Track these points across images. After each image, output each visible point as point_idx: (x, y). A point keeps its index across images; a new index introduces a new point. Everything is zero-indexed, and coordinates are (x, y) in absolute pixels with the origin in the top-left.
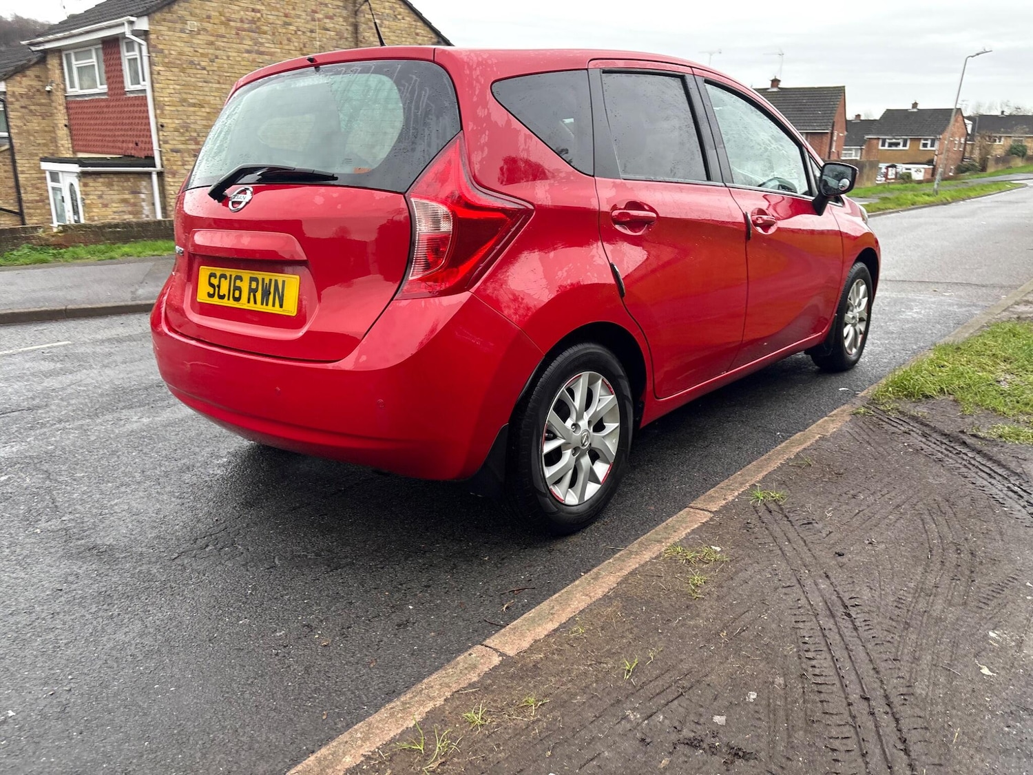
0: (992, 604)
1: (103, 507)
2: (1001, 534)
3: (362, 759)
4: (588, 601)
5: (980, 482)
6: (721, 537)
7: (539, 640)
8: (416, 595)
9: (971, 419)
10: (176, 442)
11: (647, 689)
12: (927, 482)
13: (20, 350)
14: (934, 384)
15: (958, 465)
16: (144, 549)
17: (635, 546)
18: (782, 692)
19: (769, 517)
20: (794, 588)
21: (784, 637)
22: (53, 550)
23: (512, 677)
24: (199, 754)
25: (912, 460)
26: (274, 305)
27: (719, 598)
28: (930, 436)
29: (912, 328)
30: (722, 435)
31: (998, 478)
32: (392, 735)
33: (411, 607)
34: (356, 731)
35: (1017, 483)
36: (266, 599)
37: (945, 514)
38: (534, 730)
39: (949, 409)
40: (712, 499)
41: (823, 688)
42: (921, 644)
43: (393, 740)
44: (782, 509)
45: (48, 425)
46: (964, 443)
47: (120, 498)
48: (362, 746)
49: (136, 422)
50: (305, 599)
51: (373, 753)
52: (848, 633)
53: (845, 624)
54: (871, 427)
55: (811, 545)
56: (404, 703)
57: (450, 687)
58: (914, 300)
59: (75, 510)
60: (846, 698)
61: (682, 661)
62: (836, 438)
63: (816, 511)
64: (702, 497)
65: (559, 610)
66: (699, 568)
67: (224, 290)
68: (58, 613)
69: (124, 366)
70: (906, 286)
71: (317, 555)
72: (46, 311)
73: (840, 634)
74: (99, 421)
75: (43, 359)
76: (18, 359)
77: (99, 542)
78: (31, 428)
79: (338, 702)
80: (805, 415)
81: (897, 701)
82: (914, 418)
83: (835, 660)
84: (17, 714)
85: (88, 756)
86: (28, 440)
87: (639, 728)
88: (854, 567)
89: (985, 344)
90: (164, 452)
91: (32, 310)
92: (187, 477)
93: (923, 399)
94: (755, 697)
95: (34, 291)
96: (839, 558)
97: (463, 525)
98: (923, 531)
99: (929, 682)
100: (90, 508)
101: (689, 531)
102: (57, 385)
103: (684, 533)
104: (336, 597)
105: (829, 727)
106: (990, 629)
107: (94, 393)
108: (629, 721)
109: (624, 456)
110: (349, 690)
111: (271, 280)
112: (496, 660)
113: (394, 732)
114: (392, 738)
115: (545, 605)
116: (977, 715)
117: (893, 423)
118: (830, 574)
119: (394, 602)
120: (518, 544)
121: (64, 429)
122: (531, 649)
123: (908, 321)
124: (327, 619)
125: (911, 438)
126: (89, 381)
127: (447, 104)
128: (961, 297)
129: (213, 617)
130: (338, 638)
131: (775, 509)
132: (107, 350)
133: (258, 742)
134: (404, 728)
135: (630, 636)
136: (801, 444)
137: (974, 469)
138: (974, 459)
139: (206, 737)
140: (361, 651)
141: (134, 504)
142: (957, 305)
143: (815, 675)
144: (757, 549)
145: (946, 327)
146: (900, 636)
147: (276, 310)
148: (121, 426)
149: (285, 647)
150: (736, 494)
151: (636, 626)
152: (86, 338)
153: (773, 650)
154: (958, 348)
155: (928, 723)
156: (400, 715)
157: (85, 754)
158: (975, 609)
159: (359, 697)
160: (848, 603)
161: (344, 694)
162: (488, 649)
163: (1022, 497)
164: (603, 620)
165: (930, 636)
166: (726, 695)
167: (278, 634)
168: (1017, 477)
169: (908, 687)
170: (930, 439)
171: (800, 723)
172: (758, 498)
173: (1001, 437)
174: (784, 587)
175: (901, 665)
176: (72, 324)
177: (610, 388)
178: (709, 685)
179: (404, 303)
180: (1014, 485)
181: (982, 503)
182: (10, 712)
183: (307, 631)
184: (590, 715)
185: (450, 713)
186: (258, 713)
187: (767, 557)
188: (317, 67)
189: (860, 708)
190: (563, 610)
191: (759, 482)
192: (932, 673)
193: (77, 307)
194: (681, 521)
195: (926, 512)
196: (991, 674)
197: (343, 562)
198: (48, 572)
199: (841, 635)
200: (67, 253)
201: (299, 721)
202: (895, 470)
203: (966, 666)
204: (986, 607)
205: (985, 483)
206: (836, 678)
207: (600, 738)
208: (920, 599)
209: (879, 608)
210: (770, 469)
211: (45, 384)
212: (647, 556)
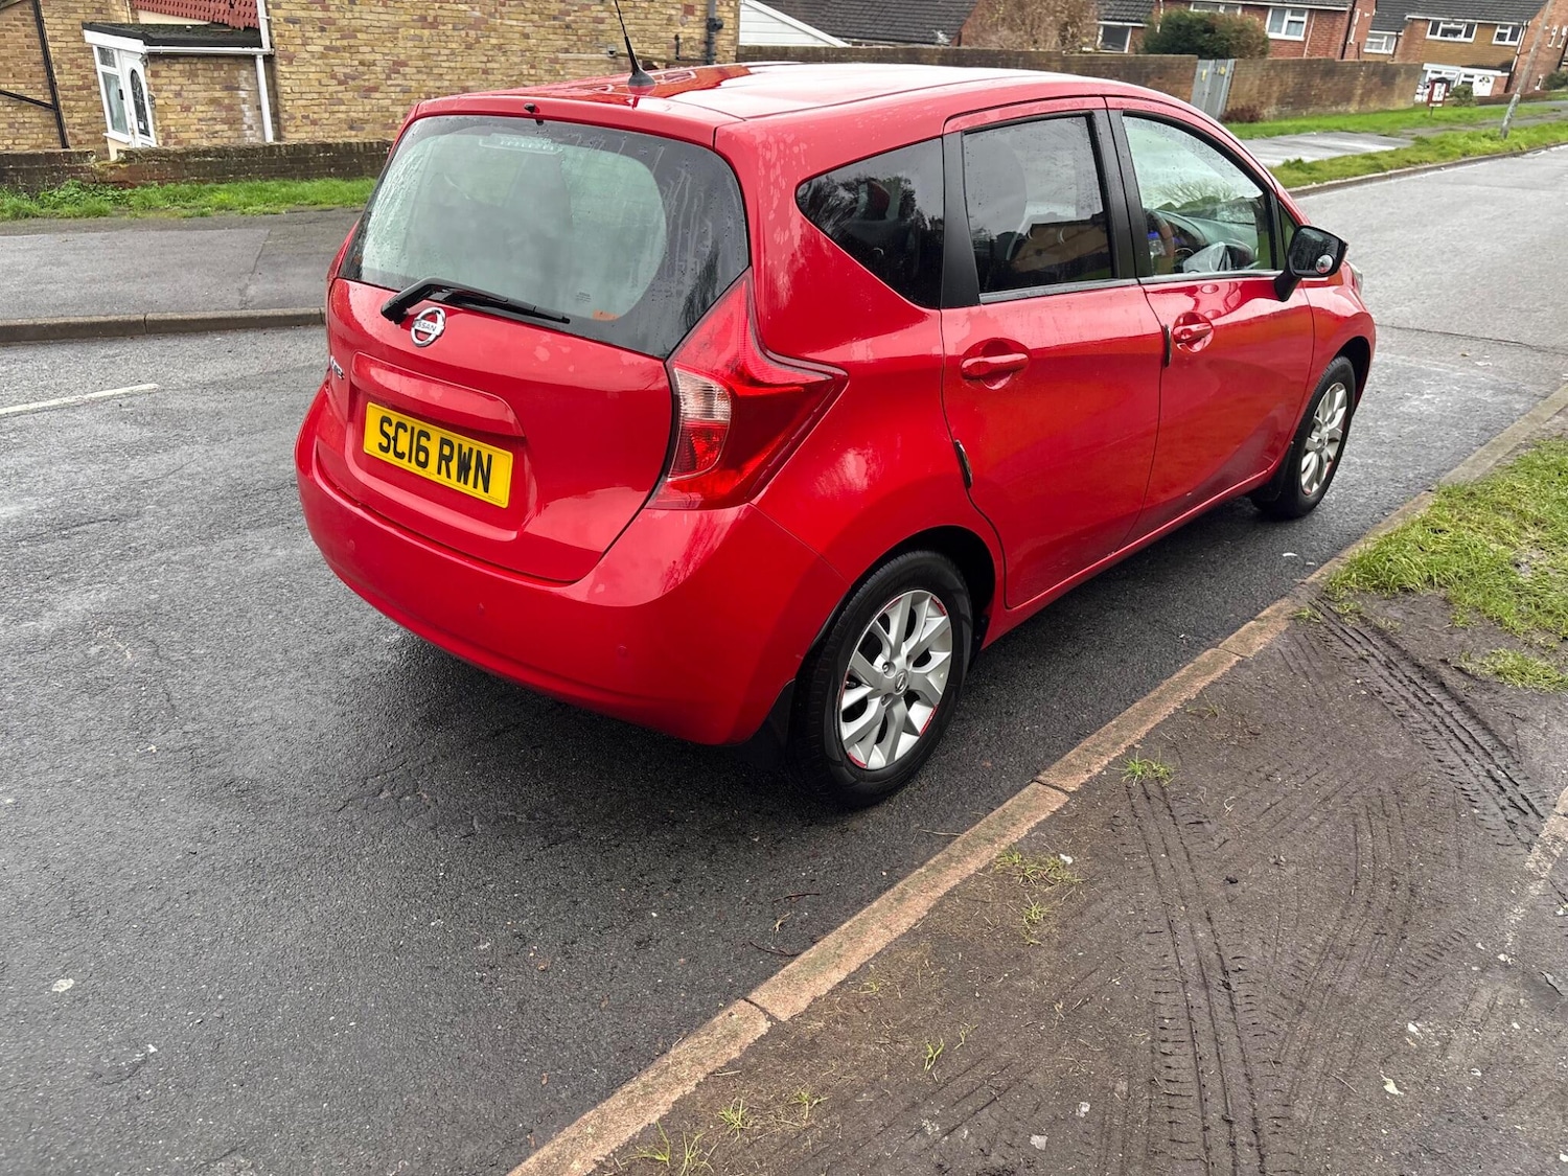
0: (1423, 977)
1: (237, 712)
2: (1460, 856)
3: (594, 1166)
4: (888, 937)
5: (1451, 759)
6: (1076, 842)
7: (820, 998)
8: (661, 895)
9: (1463, 636)
10: (327, 598)
11: (952, 1088)
12: (1375, 754)
13: (86, 397)
14: (1420, 569)
15: (1425, 726)
16: (299, 791)
17: (956, 847)
18: (1122, 1105)
19: (1145, 806)
20: (1162, 935)
21: (1137, 1016)
22: (177, 784)
23: (783, 1056)
24: (391, 1126)
25: (1360, 713)
26: (475, 486)
27: (1061, 946)
28: (1397, 666)
29: (1413, 435)
30: (1101, 634)
31: (1478, 752)
32: (630, 1135)
33: (654, 915)
34: (586, 1123)
35: (1502, 764)
36: (464, 888)
37: (1388, 816)
38: (806, 1140)
39: (1434, 614)
40: (1070, 769)
41: (1176, 1102)
42: (1314, 1040)
43: (632, 1143)
44: (1164, 794)
45: (145, 552)
46: (1442, 685)
47: (259, 697)
48: (594, 1146)
49: (268, 555)
50: (515, 892)
51: (608, 1158)
52: (1222, 1012)
53: (1221, 1000)
54: (1315, 644)
55: (1195, 861)
56: (645, 1086)
57: (702, 1064)
58: (1428, 375)
59: (200, 714)
60: (1203, 1118)
61: (1001, 1045)
62: (1260, 663)
63: (1212, 801)
64: (1057, 765)
65: (848, 950)
66: (1040, 892)
67: (403, 446)
68: (195, 892)
69: (241, 440)
70: (1421, 340)
71: (530, 817)
72: (116, 323)
73: (1210, 1015)
74: (215, 550)
75: (122, 419)
76: (84, 416)
77: (237, 773)
78: (122, 557)
79: (561, 1059)
80: (1226, 602)
81: (1266, 1125)
82: (1379, 632)
83: (1198, 1058)
84: (159, 1050)
85: (254, 1120)
86: (121, 579)
87: (936, 1146)
88: (1248, 903)
89: (1513, 488)
90: (312, 617)
91: (95, 319)
92: (345, 665)
93: (1400, 594)
94: (1087, 1110)
95: (93, 280)
96: (1230, 886)
97: (726, 779)
98: (1354, 847)
99: (1313, 1100)
100: (220, 713)
101: (1033, 824)
102: (148, 475)
103: (1025, 830)
104: (556, 891)
105: (1174, 1161)
106: (1410, 1019)
107: (203, 494)
108: (925, 1135)
109: (954, 695)
110: (574, 1042)
111: (471, 450)
112: (763, 1027)
113: (634, 1129)
114: (631, 1139)
115: (830, 940)
116: (1365, 1154)
117: (1347, 637)
118: (1214, 915)
119: (632, 903)
120: (800, 817)
121: (168, 562)
122: (809, 1013)
123: (1409, 418)
124: (544, 926)
125: (1368, 669)
126: (193, 468)
127: (730, 223)
128: (1502, 373)
129: (397, 913)
130: (559, 959)
131: (1156, 794)
132: (213, 405)
133: (463, 1113)
134: (645, 1124)
135: (938, 1000)
136: (1209, 674)
137: (1447, 735)
138: (1450, 714)
139: (398, 1101)
140: (589, 983)
141: (278, 709)
142: (1492, 388)
143: (1167, 1080)
144: (1122, 863)
145: (1467, 435)
146: (1289, 1024)
147: (479, 493)
148: (247, 564)
149: (491, 968)
150: (1106, 762)
151: (947, 985)
152: (179, 377)
153: (1119, 1035)
154: (1472, 494)
155: (1302, 1164)
156: (640, 1104)
157: (250, 1115)
158: (1397, 984)
159: (588, 1053)
160: (1230, 964)
161: (568, 1048)
162: (754, 1007)
163: (1504, 791)
164: (904, 970)
165: (1328, 1026)
166: (1050, 1103)
167: (482, 947)
168: (1505, 753)
169: (1286, 1106)
170: (1394, 673)
171: (1139, 1154)
172: (1134, 772)
173: (1498, 673)
174: (1148, 933)
175: (1282, 1071)
176: (155, 346)
177: (941, 608)
178: (1031, 1086)
179: (660, 514)
180: (1498, 767)
181: (1446, 799)
182: (150, 1046)
183: (520, 944)
184: (877, 1123)
185: (702, 1107)
186: (461, 1069)
187: (1134, 878)
188: (540, 122)
189: (1219, 1132)
190: (854, 950)
191: (1139, 742)
192: (1320, 1087)
193: (162, 318)
194: (1023, 806)
195: (1363, 812)
196: (1396, 1092)
197: (565, 831)
198: (174, 821)
199: (1212, 1019)
200: (135, 196)
201: (513, 1085)
202: (1335, 729)
203: (1367, 1078)
204: (1412, 982)
205: (1458, 761)
206: (1196, 1086)
207: (887, 1158)
208: (1328, 963)
209: (1269, 976)
210: (1159, 718)
211: (130, 471)
212: (972, 865)
